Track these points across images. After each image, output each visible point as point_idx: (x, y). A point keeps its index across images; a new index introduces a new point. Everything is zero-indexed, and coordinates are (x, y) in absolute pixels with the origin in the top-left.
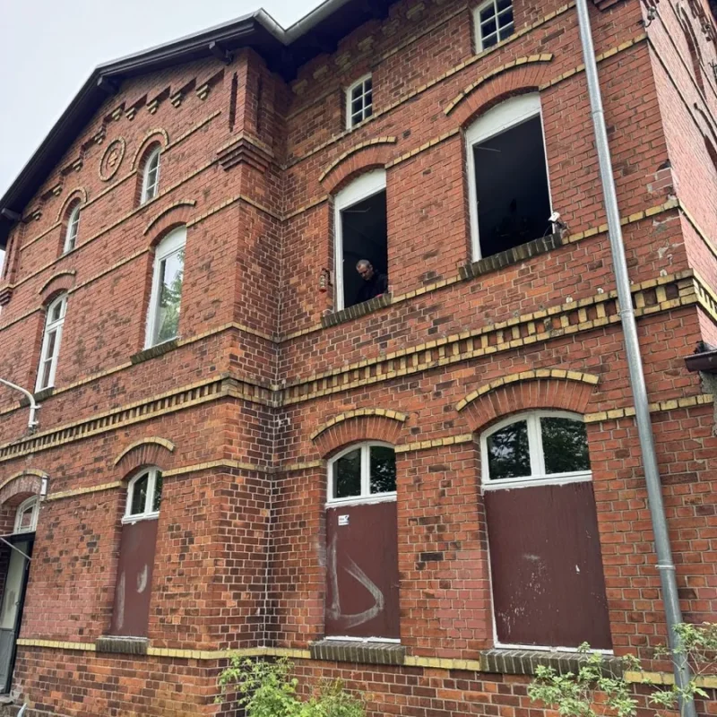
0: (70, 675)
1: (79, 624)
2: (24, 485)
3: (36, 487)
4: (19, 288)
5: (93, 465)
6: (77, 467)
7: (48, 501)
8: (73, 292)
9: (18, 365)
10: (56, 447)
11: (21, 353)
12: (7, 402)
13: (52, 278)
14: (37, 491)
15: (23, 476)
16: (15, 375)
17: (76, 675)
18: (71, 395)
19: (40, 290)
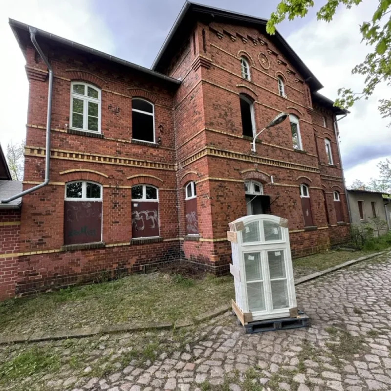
0: (297, 239)
1: (296, 225)
2: (257, 175)
3: (264, 178)
4: (216, 68)
5: (288, 178)
6: (281, 176)
7: (272, 185)
8: (259, 104)
9: (231, 115)
10: (270, 166)
11: (231, 109)
12: (229, 130)
13: (244, 85)
14: (265, 180)
15: (254, 171)
16: (230, 118)
17: (299, 239)
18: (270, 148)
19: (237, 85)
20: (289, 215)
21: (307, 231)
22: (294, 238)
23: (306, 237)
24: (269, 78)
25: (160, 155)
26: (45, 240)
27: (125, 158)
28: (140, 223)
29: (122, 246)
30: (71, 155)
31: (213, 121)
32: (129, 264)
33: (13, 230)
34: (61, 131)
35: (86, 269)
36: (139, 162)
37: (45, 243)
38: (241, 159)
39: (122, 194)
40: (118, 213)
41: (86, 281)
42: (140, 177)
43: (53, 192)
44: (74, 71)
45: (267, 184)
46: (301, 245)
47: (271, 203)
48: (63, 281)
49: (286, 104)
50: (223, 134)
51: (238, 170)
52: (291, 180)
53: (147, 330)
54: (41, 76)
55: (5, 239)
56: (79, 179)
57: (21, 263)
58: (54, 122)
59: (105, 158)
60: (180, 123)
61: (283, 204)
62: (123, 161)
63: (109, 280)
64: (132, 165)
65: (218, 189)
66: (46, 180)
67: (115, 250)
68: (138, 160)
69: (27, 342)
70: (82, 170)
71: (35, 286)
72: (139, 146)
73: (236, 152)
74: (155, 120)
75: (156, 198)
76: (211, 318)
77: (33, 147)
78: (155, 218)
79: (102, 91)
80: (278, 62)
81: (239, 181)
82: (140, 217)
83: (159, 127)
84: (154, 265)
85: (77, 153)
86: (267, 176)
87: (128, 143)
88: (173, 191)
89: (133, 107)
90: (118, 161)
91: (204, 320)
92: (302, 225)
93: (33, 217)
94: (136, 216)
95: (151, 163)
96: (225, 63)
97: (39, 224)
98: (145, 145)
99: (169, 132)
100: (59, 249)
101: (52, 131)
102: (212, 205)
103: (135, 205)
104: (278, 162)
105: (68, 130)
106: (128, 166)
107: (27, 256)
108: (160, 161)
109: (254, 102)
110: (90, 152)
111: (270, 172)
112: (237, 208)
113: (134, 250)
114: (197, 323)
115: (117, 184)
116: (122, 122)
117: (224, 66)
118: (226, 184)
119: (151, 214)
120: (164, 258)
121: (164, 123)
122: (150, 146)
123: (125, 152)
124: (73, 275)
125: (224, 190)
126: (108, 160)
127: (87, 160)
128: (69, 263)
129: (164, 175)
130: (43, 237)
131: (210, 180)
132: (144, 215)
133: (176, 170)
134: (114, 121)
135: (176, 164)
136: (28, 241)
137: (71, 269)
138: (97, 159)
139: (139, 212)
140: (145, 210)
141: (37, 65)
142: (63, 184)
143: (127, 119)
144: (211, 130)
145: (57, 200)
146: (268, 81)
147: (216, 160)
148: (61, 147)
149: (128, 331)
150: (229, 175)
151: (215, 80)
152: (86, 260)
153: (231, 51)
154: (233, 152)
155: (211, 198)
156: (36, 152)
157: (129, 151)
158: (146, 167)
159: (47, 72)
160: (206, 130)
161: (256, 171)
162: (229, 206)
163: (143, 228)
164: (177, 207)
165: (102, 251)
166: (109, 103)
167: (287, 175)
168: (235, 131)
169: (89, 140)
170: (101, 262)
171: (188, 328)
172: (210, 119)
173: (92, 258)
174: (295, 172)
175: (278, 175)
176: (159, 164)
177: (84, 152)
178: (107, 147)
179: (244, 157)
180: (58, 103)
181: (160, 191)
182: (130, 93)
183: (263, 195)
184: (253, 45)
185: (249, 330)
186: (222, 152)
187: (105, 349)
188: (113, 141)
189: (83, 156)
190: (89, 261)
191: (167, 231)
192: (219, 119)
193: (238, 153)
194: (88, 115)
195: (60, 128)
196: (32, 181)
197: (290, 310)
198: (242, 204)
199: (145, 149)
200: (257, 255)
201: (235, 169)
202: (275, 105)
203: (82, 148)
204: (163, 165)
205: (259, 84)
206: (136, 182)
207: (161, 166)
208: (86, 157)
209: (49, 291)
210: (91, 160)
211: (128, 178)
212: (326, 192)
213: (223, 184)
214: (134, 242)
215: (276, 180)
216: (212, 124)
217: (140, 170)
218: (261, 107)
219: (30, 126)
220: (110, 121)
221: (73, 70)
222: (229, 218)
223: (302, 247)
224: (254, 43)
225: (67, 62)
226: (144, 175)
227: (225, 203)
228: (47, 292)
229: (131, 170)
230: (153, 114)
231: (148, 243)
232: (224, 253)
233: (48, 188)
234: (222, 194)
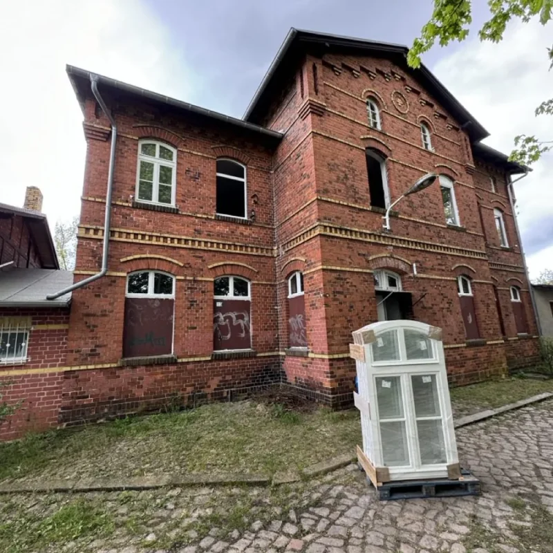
0: (455, 358)
1: (453, 337)
2: (391, 263)
3: (402, 267)
4: (331, 114)
5: (440, 267)
6: (429, 264)
7: (415, 277)
8: (393, 161)
9: (354, 178)
10: (411, 249)
11: (354, 170)
12: (350, 199)
13: (371, 137)
14: (404, 270)
15: (389, 257)
16: (353, 183)
17: (458, 357)
18: (411, 224)
19: (362, 137)
20: (442, 322)
21: (470, 346)
22: (451, 355)
23: (469, 356)
24: (408, 125)
25: (253, 235)
26: (99, 350)
27: (206, 240)
28: (224, 329)
29: (200, 362)
30: (136, 235)
31: (329, 186)
32: (209, 387)
33: (59, 335)
34: (124, 204)
35: (150, 392)
36: (224, 245)
37: (99, 354)
38: (368, 240)
39: (200, 289)
40: (196, 315)
41: (150, 409)
42: (225, 265)
43: (110, 285)
44: (142, 127)
45: (407, 276)
46: (461, 367)
47: (413, 303)
48: (120, 408)
49: (434, 161)
50: (343, 205)
51: (364, 255)
52: (443, 270)
53: (233, 484)
54: (102, 135)
55: (48, 347)
56: (145, 267)
57: (67, 381)
58: (116, 193)
59: (179, 240)
60: (281, 191)
61: (433, 305)
62: (203, 244)
63: (182, 409)
64: (215, 248)
65: (335, 282)
66: (103, 269)
67: (190, 367)
68: (224, 242)
69: (70, 492)
70: (149, 256)
71: (83, 414)
72: (224, 223)
73: (361, 231)
74: (247, 187)
75: (246, 295)
76: (326, 472)
77: (88, 226)
78: (245, 322)
79: (179, 151)
80: (421, 103)
81: (365, 271)
82: (225, 320)
83: (252, 197)
84: (243, 390)
85: (144, 233)
86: (407, 263)
87: (211, 219)
88: (271, 285)
89: (218, 171)
90: (197, 243)
91: (316, 475)
92: (462, 336)
93: (85, 319)
94: (220, 320)
95: (241, 246)
96: (346, 107)
97: (92, 328)
98: (234, 221)
99: (266, 204)
100: (116, 362)
101: (113, 205)
102: (327, 305)
103: (219, 304)
104: (424, 244)
105: (133, 203)
106: (210, 251)
107: (74, 371)
108: (254, 244)
109: (387, 160)
110: (160, 232)
111: (412, 258)
112: (362, 311)
113: (216, 368)
114: (306, 478)
115: (194, 275)
116: (202, 191)
117: (342, 111)
118: (347, 275)
119: (240, 317)
120: (257, 381)
121: (259, 192)
122: (240, 223)
123: (207, 231)
124: (134, 400)
125: (344, 285)
126: (183, 242)
127: (156, 243)
128: (129, 383)
129: (258, 262)
130: (97, 346)
131: (323, 270)
132: (230, 318)
133: (276, 255)
134: (193, 190)
135: (275, 248)
136: (78, 351)
137: (132, 391)
138: (169, 242)
139: (223, 314)
140: (232, 312)
141: (98, 121)
142: (124, 274)
143: (210, 187)
144: (325, 199)
145: (116, 296)
146: (405, 129)
147: (332, 241)
148: (124, 225)
149: (207, 484)
150: (350, 263)
151: (330, 132)
152: (151, 380)
153: (352, 91)
154: (357, 230)
155: (325, 296)
156: (92, 232)
157: (212, 230)
158: (234, 251)
159: (110, 129)
160: (317, 199)
161: (391, 257)
162: (352, 307)
163: (229, 336)
164: (276, 307)
165: (173, 368)
166: (187, 166)
167: (436, 262)
168: (359, 201)
169: (159, 215)
170: (170, 384)
171: (292, 486)
172: (324, 184)
173: (159, 377)
174: (450, 258)
175: (423, 262)
176: (252, 248)
177: (153, 232)
178: (183, 225)
179: (372, 237)
180: (122, 168)
181: (253, 284)
182: (214, 151)
183: (401, 291)
184: (384, 81)
185: (385, 494)
186: (341, 229)
187: (175, 508)
188: (192, 216)
189: (151, 237)
190: (155, 381)
191: (262, 342)
192: (336, 184)
193: (364, 231)
194: (159, 183)
195: (123, 201)
196: (85, 270)
197: (448, 467)
198: (370, 304)
199: (233, 227)
200: (395, 380)
201: (359, 254)
202: (418, 162)
203: (150, 226)
204: (257, 248)
205: (393, 134)
206: (220, 272)
207: (255, 250)
208: (154, 239)
209: (102, 421)
210: (161, 243)
211: (210, 267)
212: (499, 288)
213: (342, 276)
214: (216, 355)
215: (421, 269)
216: (326, 191)
217: (226, 256)
218: (397, 166)
219: (86, 198)
220: (188, 191)
221: (141, 125)
222: (352, 325)
223: (462, 370)
224: (385, 78)
225: (135, 115)
226: (231, 263)
227: (345, 302)
228: (98, 422)
229: (215, 256)
230: (244, 180)
231: (236, 359)
232: (345, 375)
233: (104, 280)
234: (341, 290)
